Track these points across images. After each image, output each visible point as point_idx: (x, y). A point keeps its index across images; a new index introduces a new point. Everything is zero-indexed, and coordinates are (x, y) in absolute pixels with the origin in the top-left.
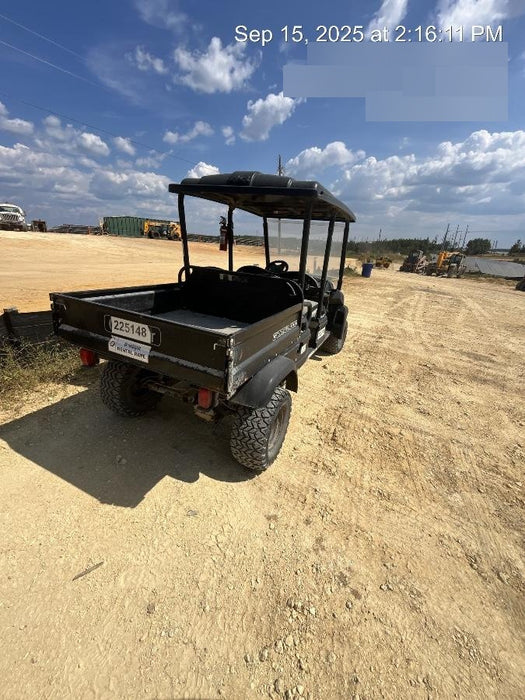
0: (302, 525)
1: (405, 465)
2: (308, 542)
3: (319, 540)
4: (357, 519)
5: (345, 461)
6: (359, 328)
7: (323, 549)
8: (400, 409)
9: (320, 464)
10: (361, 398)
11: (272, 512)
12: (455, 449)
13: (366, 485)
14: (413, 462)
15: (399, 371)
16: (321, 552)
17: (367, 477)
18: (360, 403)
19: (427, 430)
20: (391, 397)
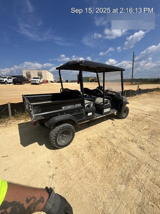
0: (54, 168)
1: (110, 164)
2: (51, 174)
3: (53, 175)
4: (72, 175)
5: (87, 155)
6: (143, 111)
7: (52, 178)
8: (131, 144)
9: (77, 153)
10: (116, 136)
11: (50, 161)
12: (144, 168)
13: (87, 165)
14: (115, 165)
15: (146, 129)
16: (51, 178)
17: (90, 163)
18: (114, 137)
19: (136, 155)
20: (130, 139)
